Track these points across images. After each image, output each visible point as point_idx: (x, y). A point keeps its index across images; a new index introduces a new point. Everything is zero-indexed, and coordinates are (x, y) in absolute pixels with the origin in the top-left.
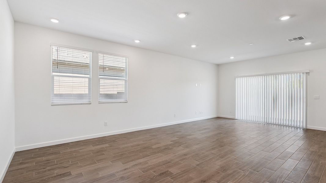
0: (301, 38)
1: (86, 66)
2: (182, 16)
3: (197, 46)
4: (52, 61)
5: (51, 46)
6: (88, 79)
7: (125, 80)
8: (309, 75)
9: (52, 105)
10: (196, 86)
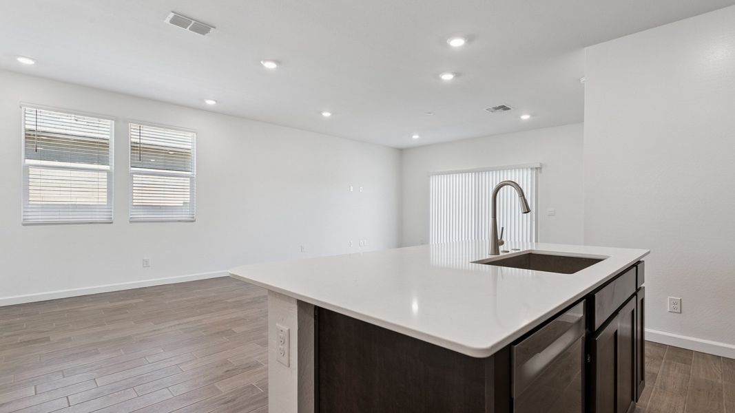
0: (504, 108)
1: (103, 145)
2: (270, 65)
3: (333, 113)
4: (23, 134)
5: (21, 107)
6: (106, 174)
7: (191, 178)
8: (541, 172)
9: (24, 225)
10: (352, 190)
